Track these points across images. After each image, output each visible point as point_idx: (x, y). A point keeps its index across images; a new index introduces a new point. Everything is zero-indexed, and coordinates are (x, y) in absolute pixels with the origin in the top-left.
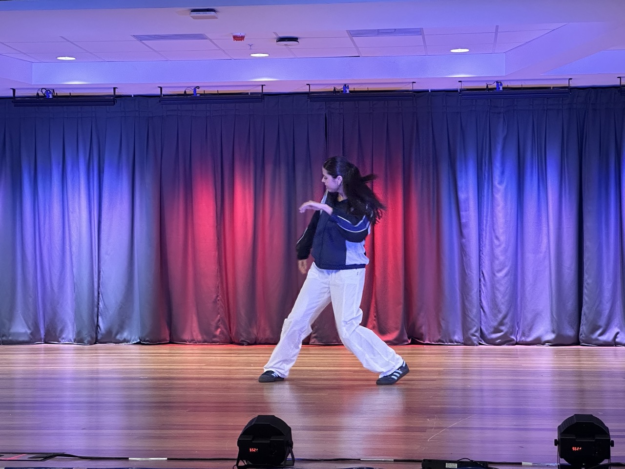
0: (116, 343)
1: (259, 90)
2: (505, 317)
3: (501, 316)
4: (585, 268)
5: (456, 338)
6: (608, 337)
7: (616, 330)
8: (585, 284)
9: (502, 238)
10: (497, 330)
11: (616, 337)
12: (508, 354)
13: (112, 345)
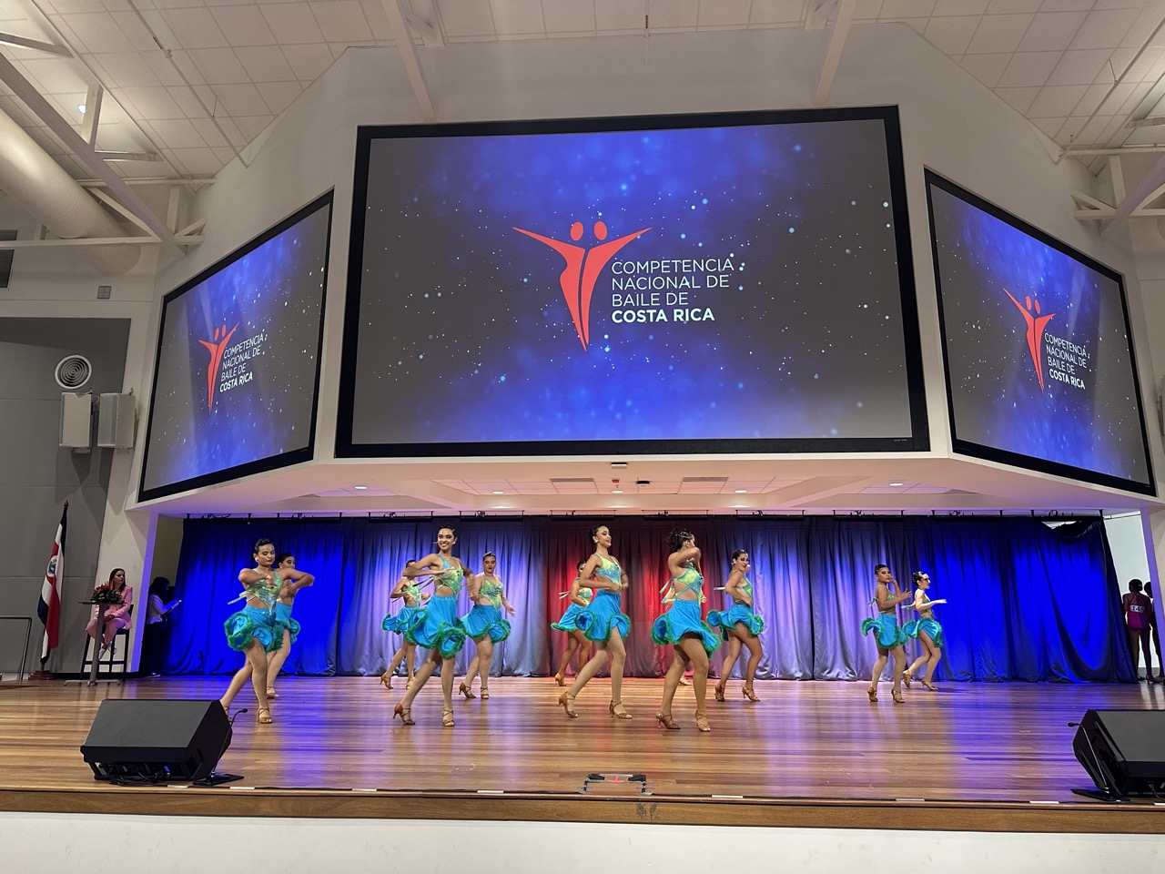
0: (515, 675)
1: (612, 513)
2: (767, 661)
3: (765, 660)
4: (815, 629)
5: (737, 675)
6: (833, 675)
7: (838, 670)
8: (816, 640)
9: (763, 609)
10: (762, 670)
11: (838, 675)
12: (770, 687)
13: (510, 678)
